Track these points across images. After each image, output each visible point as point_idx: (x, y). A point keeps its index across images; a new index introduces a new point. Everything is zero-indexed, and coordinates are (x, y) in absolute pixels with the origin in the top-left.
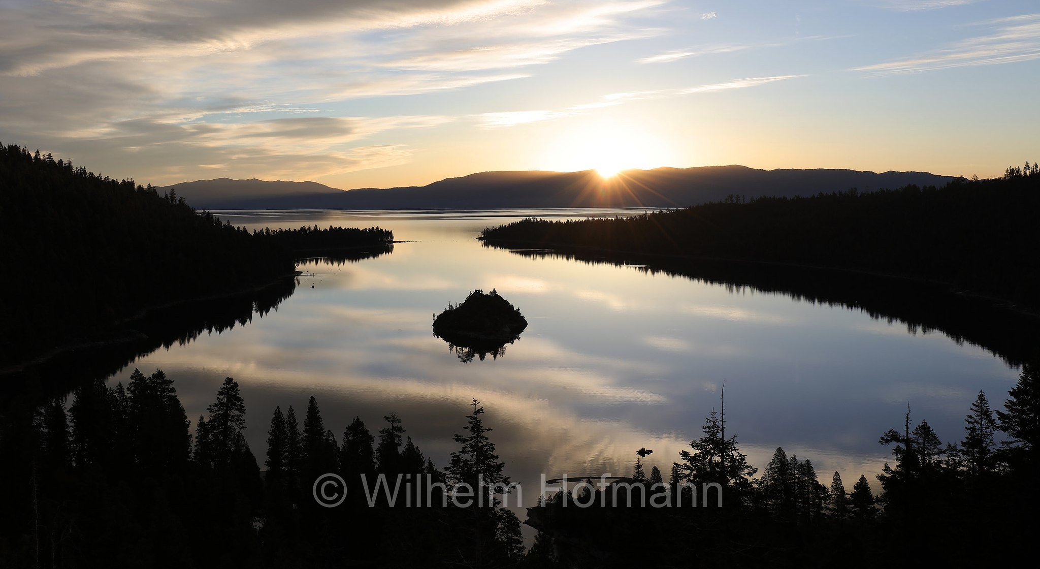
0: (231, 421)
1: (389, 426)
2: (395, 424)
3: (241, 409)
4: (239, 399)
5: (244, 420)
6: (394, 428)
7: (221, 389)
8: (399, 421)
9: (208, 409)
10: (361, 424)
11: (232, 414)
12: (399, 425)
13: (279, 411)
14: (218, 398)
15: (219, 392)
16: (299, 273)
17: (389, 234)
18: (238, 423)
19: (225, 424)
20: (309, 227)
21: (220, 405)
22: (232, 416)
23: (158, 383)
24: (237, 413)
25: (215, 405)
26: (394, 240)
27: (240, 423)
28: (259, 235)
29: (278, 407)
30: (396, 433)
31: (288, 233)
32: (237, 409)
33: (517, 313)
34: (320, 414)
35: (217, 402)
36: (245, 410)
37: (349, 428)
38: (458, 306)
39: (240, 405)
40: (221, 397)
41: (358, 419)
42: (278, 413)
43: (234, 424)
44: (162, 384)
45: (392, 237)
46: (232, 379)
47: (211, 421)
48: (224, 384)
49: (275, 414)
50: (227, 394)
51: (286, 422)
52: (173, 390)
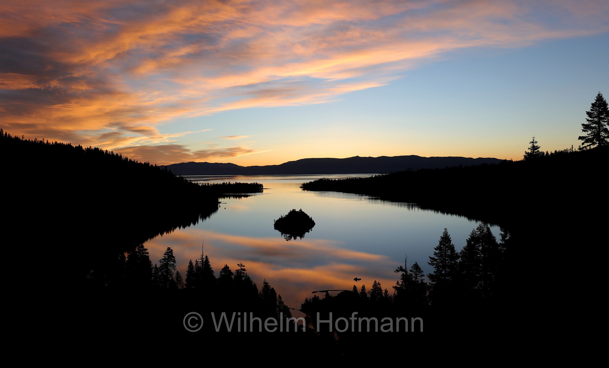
0: (170, 266)
1: (239, 268)
2: (242, 267)
3: (174, 261)
4: (173, 257)
5: (175, 266)
6: (242, 269)
7: (165, 252)
8: (244, 266)
9: (159, 261)
10: (228, 267)
11: (170, 263)
12: (244, 268)
13: (191, 262)
14: (164, 256)
15: (165, 254)
16: (220, 203)
17: (261, 186)
18: (173, 267)
19: (167, 267)
20: (227, 183)
21: (165, 259)
22: (170, 264)
23: (141, 250)
24: (172, 263)
25: (163, 259)
26: (263, 188)
27: (174, 267)
28: (204, 187)
29: (191, 260)
30: (242, 271)
31: (217, 185)
32: (172, 261)
33: (311, 219)
34: (210, 263)
35: (163, 258)
36: (176, 261)
37: (222, 269)
38: (285, 216)
39: (174, 259)
40: (165, 256)
41: (226, 265)
42: (191, 263)
43: (171, 268)
44: (142, 250)
45: (263, 187)
46: (170, 248)
47: (161, 266)
48: (167, 250)
49: (189, 263)
50: (168, 254)
51: (194, 267)
52: (148, 253)
